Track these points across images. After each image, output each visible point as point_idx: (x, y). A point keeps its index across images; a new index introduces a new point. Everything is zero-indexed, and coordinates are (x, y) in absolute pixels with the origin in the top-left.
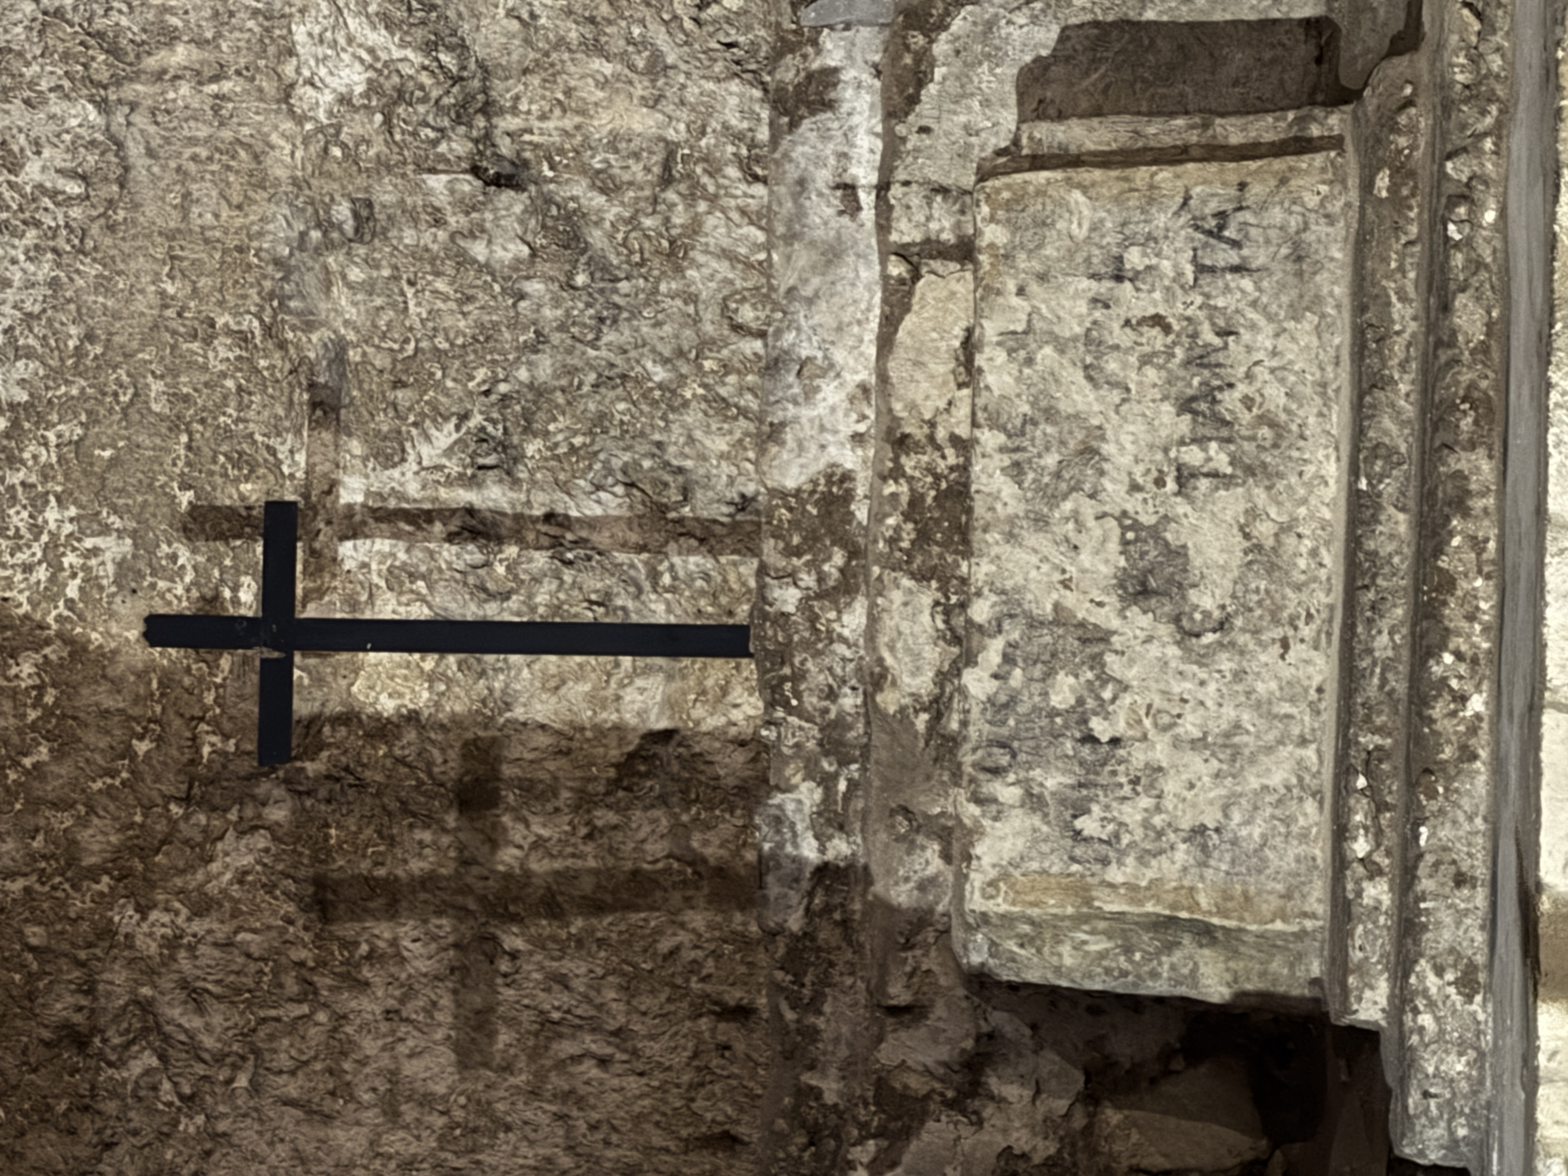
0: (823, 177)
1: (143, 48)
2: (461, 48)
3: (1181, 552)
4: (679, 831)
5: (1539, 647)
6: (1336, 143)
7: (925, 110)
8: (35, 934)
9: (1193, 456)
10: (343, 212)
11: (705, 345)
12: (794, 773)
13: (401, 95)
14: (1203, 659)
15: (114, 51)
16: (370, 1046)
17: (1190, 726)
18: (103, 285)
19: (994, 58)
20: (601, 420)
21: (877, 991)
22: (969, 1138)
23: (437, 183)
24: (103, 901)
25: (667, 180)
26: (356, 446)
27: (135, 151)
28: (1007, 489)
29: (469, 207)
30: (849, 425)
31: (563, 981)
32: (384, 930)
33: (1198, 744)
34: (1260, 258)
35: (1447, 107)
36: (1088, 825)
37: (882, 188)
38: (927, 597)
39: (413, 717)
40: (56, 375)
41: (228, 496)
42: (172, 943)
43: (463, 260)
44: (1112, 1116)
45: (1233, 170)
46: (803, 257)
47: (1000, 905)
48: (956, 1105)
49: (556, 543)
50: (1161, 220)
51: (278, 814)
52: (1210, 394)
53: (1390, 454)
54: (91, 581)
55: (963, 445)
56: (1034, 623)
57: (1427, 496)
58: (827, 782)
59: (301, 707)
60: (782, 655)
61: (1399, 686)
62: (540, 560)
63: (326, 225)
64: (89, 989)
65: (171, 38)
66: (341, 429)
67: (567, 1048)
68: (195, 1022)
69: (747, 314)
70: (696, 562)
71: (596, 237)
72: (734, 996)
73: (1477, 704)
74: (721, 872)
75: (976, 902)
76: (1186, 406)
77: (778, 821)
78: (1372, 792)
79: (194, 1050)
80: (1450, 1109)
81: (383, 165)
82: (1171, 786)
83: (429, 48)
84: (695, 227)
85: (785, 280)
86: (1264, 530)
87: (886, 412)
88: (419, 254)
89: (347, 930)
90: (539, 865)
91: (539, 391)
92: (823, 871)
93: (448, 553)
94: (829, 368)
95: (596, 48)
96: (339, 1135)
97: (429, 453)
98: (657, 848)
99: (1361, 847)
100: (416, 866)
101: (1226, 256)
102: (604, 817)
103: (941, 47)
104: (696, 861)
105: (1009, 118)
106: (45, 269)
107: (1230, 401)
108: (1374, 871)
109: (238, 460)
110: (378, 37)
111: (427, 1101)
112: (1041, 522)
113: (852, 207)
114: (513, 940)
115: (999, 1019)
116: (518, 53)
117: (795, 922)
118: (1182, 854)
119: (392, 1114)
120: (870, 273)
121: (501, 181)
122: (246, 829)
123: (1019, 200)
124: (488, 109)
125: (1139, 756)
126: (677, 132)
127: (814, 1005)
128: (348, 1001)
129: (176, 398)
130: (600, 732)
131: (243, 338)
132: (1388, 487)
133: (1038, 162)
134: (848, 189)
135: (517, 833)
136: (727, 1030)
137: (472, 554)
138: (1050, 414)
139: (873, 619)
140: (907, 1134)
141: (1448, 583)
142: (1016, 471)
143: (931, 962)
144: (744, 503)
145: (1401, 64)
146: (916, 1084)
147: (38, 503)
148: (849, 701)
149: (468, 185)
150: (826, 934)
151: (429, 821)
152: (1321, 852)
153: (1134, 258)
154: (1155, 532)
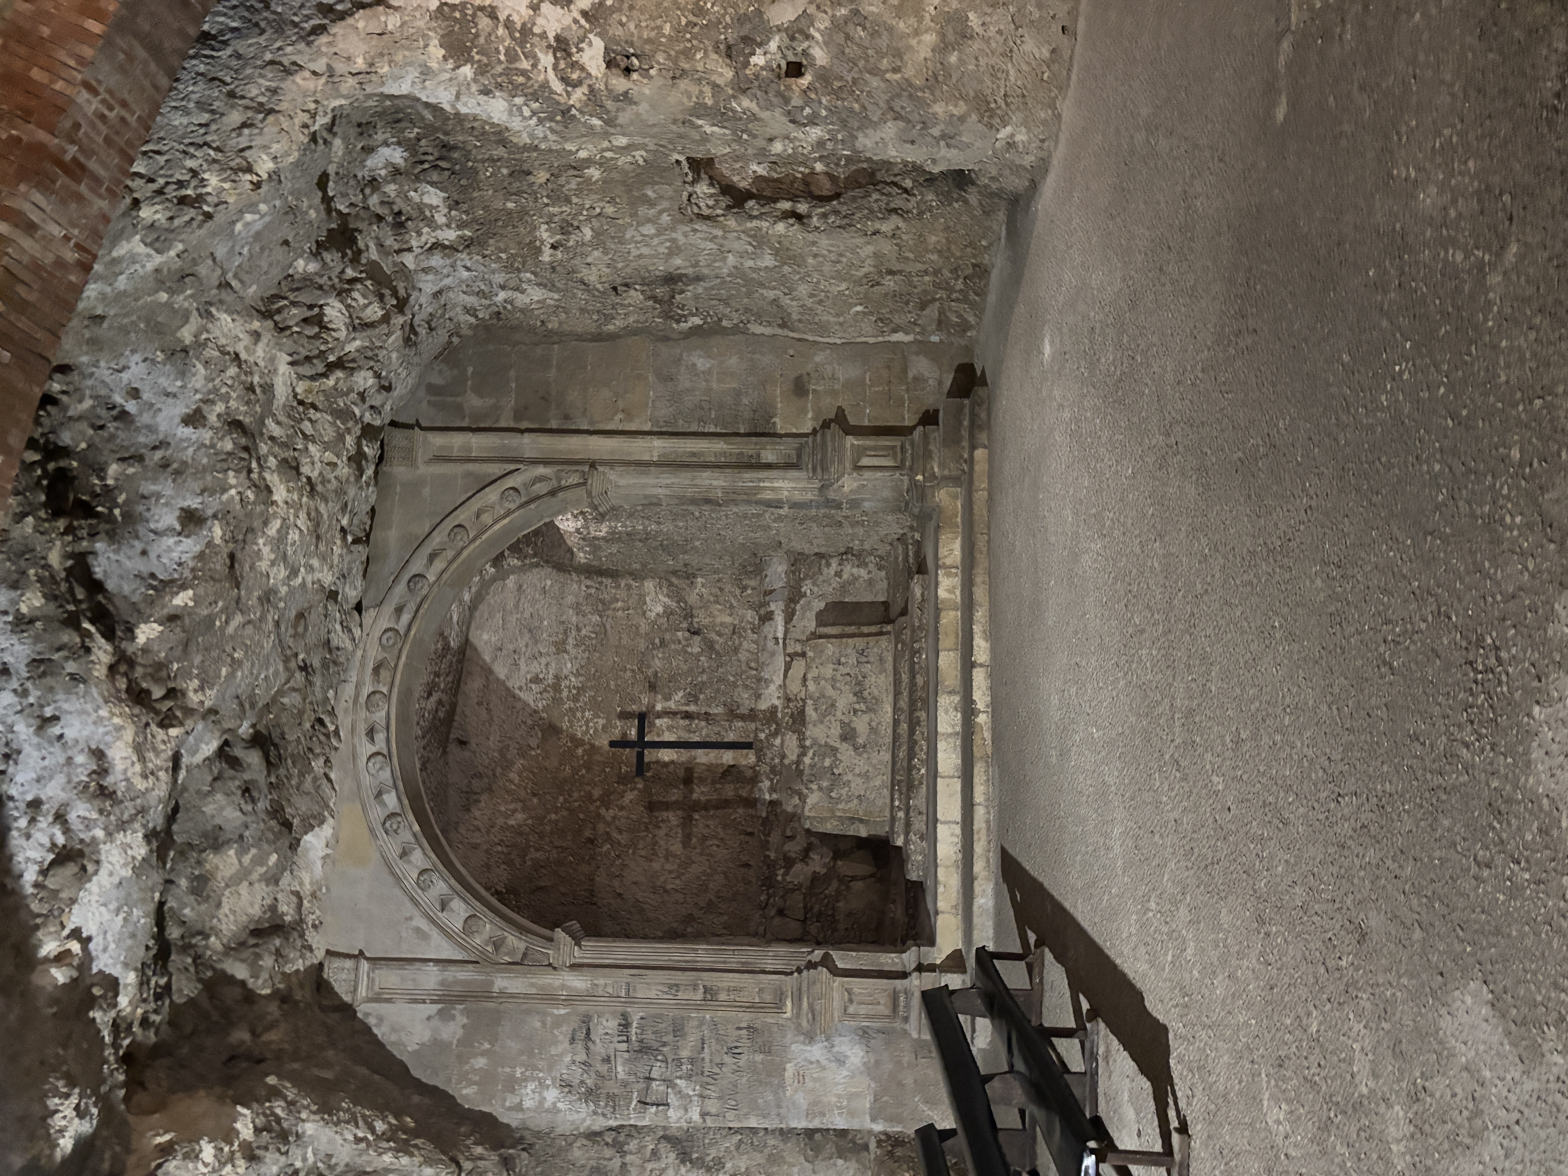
0: (770, 636)
1: (611, 603)
2: (686, 602)
3: (854, 729)
4: (736, 789)
5: (936, 763)
6: (888, 633)
7: (794, 622)
8: (581, 816)
9: (857, 706)
10: (657, 641)
11: (743, 672)
12: (764, 778)
13: (671, 613)
14: (860, 755)
15: (603, 603)
16: (662, 843)
17: (857, 771)
18: (600, 659)
19: (810, 609)
20: (718, 690)
21: (784, 832)
22: (806, 868)
23: (680, 634)
24: (598, 808)
25: (734, 633)
26: (659, 697)
27: (608, 627)
28: (814, 714)
29: (687, 639)
30: (776, 694)
31: (708, 826)
32: (665, 814)
33: (859, 775)
34: (872, 659)
35: (913, 631)
36: (833, 794)
37: (784, 639)
38: (795, 737)
39: (672, 762)
40: (588, 680)
41: (629, 709)
42: (614, 818)
43: (686, 652)
44: (840, 863)
45: (866, 639)
46: (766, 654)
47: (812, 814)
48: (802, 860)
49: (707, 720)
50: (849, 651)
51: (640, 786)
52: (861, 692)
53: (903, 711)
54: (596, 730)
55: (803, 700)
56: (820, 746)
57: (911, 721)
58: (771, 780)
59: (646, 760)
60: (761, 750)
61: (905, 764)
62: (703, 723)
63: (653, 644)
64: (594, 829)
65: (617, 600)
66: (656, 692)
67: (709, 843)
68: (619, 837)
69: (753, 665)
70: (740, 724)
71: (717, 647)
72: (749, 830)
73: (923, 771)
74: (746, 799)
75: (807, 813)
76: (855, 694)
77: (760, 790)
78: (900, 790)
79: (619, 843)
80: (918, 869)
81: (667, 630)
82: (853, 785)
83: (678, 602)
84: (740, 644)
85: (762, 660)
86: (874, 724)
87: (785, 692)
88: (675, 651)
89: (656, 814)
90: (703, 798)
91: (703, 683)
92: (771, 802)
93: (682, 722)
94: (772, 681)
95: (717, 602)
96: (654, 864)
97: (677, 698)
98: (731, 794)
99: (897, 803)
100: (673, 798)
101: (864, 659)
102: (718, 786)
103: (798, 607)
104: (740, 797)
105: (814, 624)
106: (586, 655)
107: (865, 693)
108: (900, 809)
109: (631, 700)
110: (666, 600)
111: (675, 856)
112: (822, 722)
113: (777, 643)
114: (696, 816)
115: (812, 839)
116: (699, 604)
117: (764, 815)
118: (856, 801)
119: (667, 859)
120: (782, 658)
121: (695, 633)
122: (632, 790)
123: (816, 646)
124: (692, 616)
125: (845, 778)
126: (736, 622)
127: (769, 835)
128: (656, 832)
129: (617, 685)
130: (717, 765)
131: (633, 671)
132: (902, 717)
133: (821, 637)
134: (776, 639)
135: (697, 790)
136: (747, 838)
137: (687, 722)
138: (824, 696)
139: (782, 742)
140: (791, 867)
141: (916, 742)
142: (816, 710)
143: (796, 825)
144: (752, 710)
145: (903, 619)
146: (793, 855)
147: (583, 712)
148: (777, 761)
149: (687, 634)
150: (772, 818)
151: (677, 787)
152: (888, 801)
153: (843, 660)
154: (849, 724)
